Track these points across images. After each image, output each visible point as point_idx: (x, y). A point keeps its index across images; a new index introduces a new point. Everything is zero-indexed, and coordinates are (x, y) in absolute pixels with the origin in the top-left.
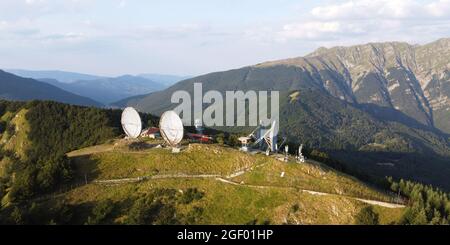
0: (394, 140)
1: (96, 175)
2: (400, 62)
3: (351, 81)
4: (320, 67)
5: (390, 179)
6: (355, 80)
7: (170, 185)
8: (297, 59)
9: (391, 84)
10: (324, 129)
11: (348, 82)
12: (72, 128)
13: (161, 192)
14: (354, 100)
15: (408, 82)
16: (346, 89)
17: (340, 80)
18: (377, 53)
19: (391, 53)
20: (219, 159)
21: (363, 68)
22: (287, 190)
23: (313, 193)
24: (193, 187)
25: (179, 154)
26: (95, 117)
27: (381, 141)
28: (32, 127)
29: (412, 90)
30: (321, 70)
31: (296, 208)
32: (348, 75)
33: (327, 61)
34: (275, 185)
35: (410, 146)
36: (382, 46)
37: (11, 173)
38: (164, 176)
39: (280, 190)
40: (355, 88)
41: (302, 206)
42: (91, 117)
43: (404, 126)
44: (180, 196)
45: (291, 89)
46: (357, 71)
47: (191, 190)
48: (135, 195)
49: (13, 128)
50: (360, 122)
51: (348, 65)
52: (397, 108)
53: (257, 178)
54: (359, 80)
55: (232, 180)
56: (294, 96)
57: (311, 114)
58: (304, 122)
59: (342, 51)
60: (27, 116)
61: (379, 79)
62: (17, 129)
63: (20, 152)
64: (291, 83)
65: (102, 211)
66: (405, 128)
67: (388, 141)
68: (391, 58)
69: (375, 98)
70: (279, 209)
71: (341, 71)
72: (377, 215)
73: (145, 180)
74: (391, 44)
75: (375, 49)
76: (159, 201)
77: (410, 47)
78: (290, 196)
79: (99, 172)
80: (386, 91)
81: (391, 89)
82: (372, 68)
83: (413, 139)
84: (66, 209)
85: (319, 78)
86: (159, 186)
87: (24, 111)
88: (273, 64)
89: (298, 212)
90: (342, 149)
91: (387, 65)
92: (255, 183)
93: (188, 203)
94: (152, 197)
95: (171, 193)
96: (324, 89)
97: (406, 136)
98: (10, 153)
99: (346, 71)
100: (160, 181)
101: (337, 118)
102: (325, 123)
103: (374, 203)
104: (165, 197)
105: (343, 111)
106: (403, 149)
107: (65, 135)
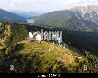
0: (90, 29)
1: (23, 48)
2: (94, 10)
3: (82, 14)
4: (75, 11)
5: (83, 50)
6: (83, 14)
7: (38, 51)
8: (70, 9)
9: (91, 15)
10: (75, 26)
11: (81, 15)
12: (19, 30)
13: (36, 52)
14: (82, 19)
15: (95, 15)
16: (81, 16)
17: (79, 14)
18: (89, 8)
19: (92, 8)
20: (48, 45)
21: (85, 12)
22: (61, 54)
23: (66, 55)
24: (42, 51)
25: (40, 44)
26: (24, 28)
27: (87, 29)
28: (11, 29)
29: (96, 17)
30: (75, 12)
31: (62, 58)
32: (81, 13)
33: (77, 10)
34: (59, 52)
35: (94, 31)
36: (90, 6)
37: (7, 39)
38: (37, 49)
39: (60, 54)
40: (83, 16)
41: (64, 57)
42: (23, 27)
43: (93, 26)
44: (40, 53)
45: (68, 17)
46: (84, 12)
47: (42, 52)
48: (31, 52)
49: (7, 29)
50: (83, 25)
51: (82, 11)
52: (92, 21)
53: (55, 50)
54: (84, 14)
55: (50, 50)
56: (68, 18)
57: (72, 23)
58: (70, 25)
59: (80, 7)
60: (10, 27)
61: (89, 14)
62: (8, 29)
63: (9, 35)
64: (68, 15)
65: (25, 56)
66: (93, 27)
67: (89, 29)
68: (92, 9)
69: (87, 19)
70: (59, 58)
71: (80, 12)
72: (79, 60)
73: (33, 49)
74: (92, 6)
75: (88, 7)
76: (36, 54)
77: (97, 7)
78: (62, 55)
79: (24, 47)
80: (90, 17)
81: (91, 17)
82: (87, 12)
83: (95, 29)
84: (18, 56)
85: (75, 14)
86: (36, 51)
87: (9, 26)
88: (64, 10)
89: (63, 59)
90: (78, 31)
91: (91, 11)
92: (55, 51)
93: (41, 55)
94: (34, 53)
95: (38, 52)
96: (76, 16)
97: (93, 28)
98: (7, 35)
99: (81, 12)
100: (36, 50)
101: (78, 24)
102: (75, 25)
103: (78, 57)
104: (37, 53)
105: (79, 22)
106: (92, 31)
107: (18, 31)
